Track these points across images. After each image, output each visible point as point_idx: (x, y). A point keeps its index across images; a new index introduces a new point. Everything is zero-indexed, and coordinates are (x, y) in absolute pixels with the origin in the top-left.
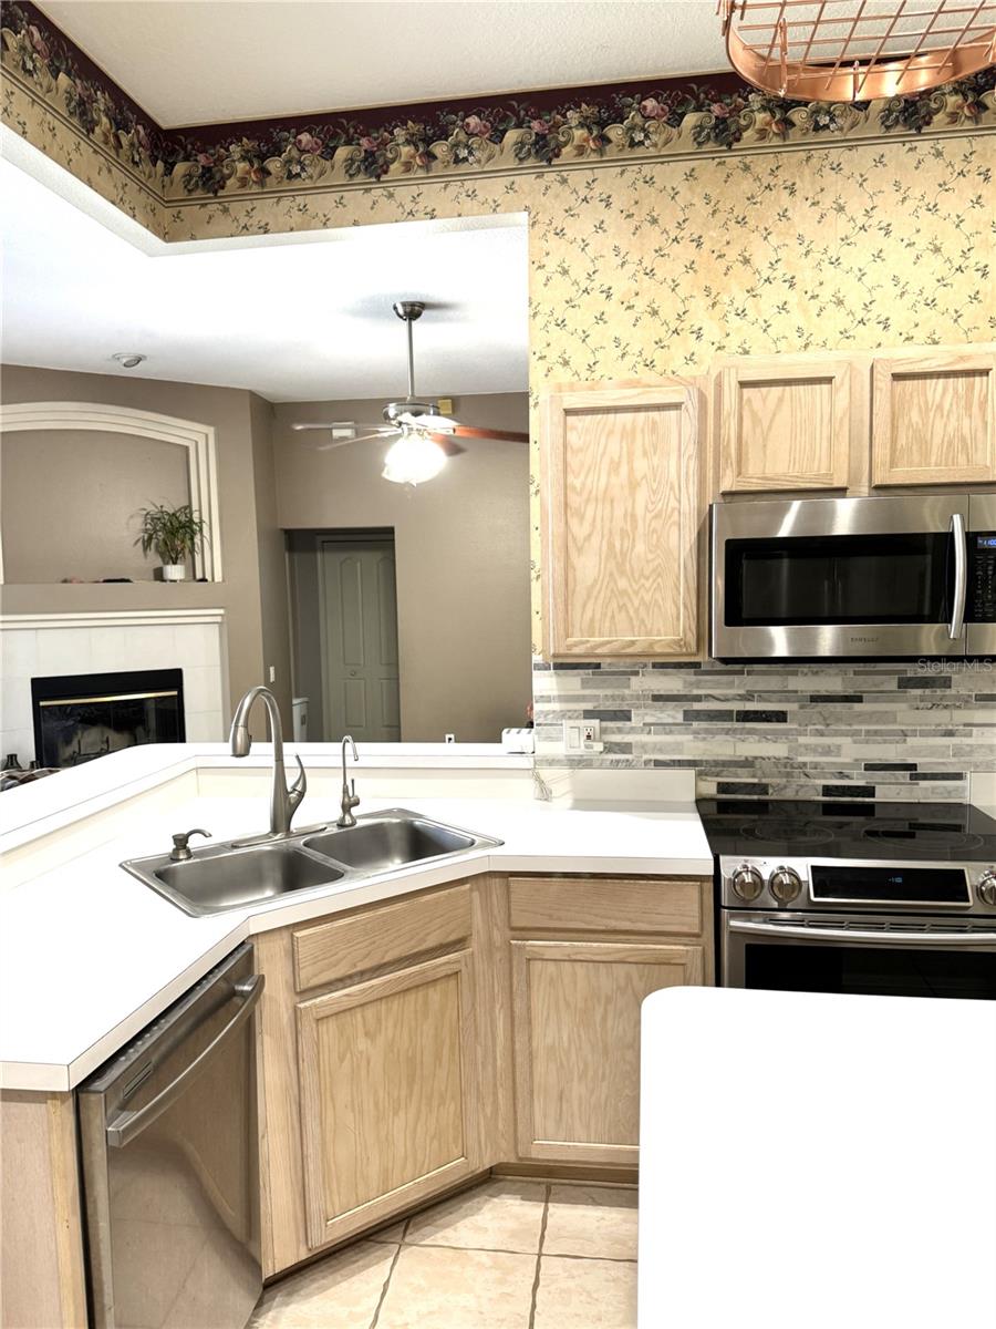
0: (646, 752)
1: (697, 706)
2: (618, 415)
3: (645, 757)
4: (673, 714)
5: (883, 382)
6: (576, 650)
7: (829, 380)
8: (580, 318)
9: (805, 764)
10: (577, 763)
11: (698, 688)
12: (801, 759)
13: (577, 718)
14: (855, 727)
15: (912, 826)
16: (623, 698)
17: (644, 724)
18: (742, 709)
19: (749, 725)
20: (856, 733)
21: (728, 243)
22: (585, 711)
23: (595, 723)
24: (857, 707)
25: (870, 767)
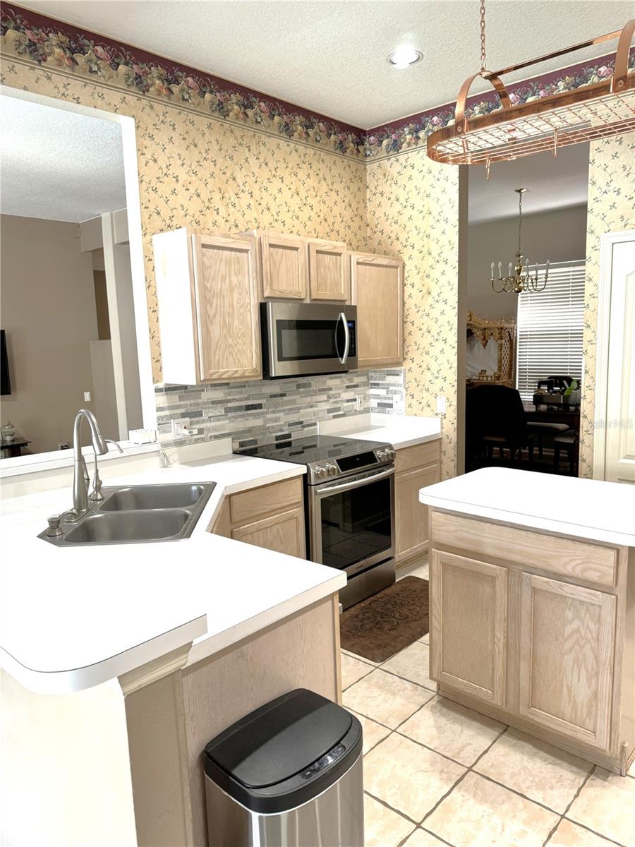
0: (210, 432)
1: (230, 405)
2: (224, 252)
3: (210, 435)
4: (220, 411)
5: (313, 253)
6: (214, 377)
7: (296, 249)
8: (165, 189)
9: (269, 427)
10: (179, 443)
11: (230, 395)
12: (268, 425)
13: (178, 418)
14: (284, 408)
15: (303, 448)
16: (198, 404)
17: (209, 417)
18: (246, 404)
19: (249, 412)
20: (284, 411)
21: (227, 167)
22: (181, 414)
23: (187, 419)
24: (285, 398)
25: (290, 425)
